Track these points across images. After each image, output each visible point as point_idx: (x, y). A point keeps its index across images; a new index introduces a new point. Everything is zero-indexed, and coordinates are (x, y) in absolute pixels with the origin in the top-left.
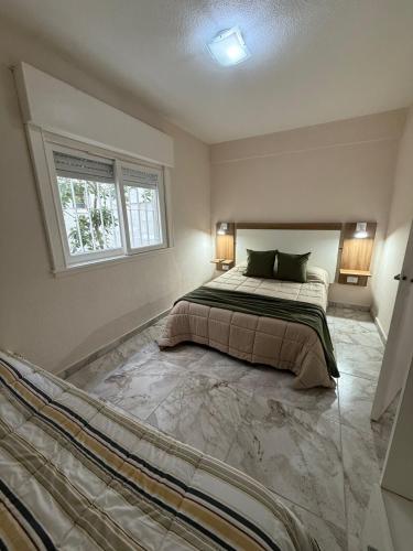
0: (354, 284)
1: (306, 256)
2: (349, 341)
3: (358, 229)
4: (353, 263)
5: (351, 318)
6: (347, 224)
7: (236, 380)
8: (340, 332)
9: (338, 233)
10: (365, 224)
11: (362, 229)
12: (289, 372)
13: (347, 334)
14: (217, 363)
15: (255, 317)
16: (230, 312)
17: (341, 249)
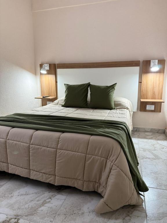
0: (152, 111)
1: (113, 87)
2: (152, 156)
3: (152, 64)
4: (150, 94)
5: (151, 138)
6: (144, 61)
7: (32, 212)
8: (144, 150)
9: (137, 69)
10: (157, 61)
11: (155, 65)
12: (96, 194)
13: (150, 151)
14: (16, 193)
15: (57, 134)
16: (31, 131)
17: (140, 82)
